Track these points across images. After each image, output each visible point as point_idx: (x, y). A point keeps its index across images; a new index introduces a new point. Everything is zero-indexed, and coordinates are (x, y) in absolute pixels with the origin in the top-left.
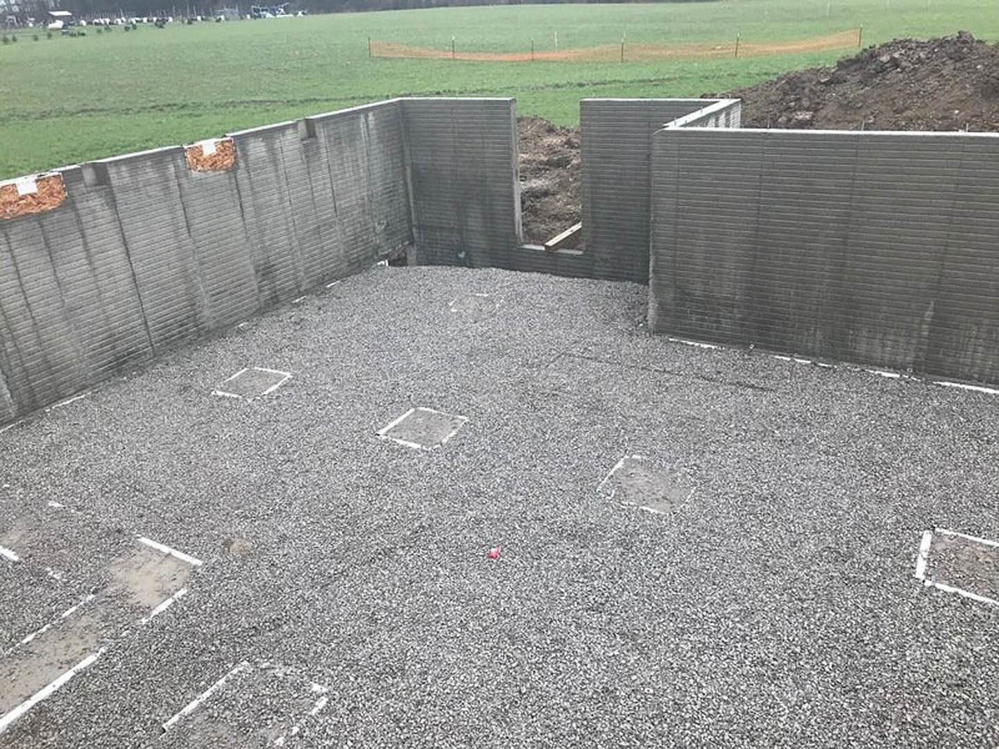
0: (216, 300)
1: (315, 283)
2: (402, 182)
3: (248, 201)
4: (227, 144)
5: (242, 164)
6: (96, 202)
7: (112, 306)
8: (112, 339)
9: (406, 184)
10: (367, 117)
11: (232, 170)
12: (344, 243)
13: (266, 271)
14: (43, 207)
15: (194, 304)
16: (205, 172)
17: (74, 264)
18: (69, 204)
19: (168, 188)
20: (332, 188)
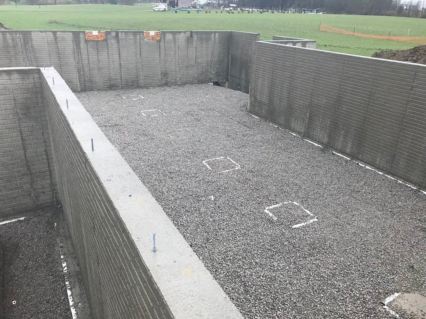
0: (145, 78)
1: (183, 83)
2: (227, 59)
3: (162, 52)
4: (158, 33)
5: (163, 40)
6: (113, 41)
7: (112, 70)
8: (110, 79)
9: (228, 60)
10: (215, 34)
11: (160, 41)
12: (197, 74)
13: (165, 74)
14: (98, 39)
15: (138, 77)
16: (149, 40)
17: (104, 56)
18: (106, 40)
19: (136, 42)
20: (196, 55)
